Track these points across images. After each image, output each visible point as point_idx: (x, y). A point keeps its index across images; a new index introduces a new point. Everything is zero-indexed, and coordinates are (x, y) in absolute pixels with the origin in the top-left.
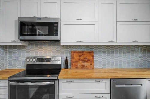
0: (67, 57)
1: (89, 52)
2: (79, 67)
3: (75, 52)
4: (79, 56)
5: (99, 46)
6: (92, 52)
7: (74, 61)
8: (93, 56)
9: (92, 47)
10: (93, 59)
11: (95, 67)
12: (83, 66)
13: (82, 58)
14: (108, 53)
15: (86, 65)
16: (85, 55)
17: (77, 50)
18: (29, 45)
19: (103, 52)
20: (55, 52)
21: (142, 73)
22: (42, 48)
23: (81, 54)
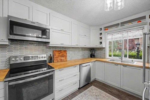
0: (51, 55)
1: (64, 51)
2: (59, 60)
3: (56, 51)
4: (59, 53)
5: (69, 47)
6: (66, 51)
7: (56, 57)
8: (66, 53)
9: (65, 48)
10: (66, 55)
11: (68, 60)
12: (61, 60)
13: (60, 55)
14: (73, 51)
15: (63, 59)
16: (62, 52)
17: (57, 49)
18: (11, 44)
19: (71, 51)
20: (40, 51)
21: (88, 60)
22: (28, 48)
23: (60, 52)
